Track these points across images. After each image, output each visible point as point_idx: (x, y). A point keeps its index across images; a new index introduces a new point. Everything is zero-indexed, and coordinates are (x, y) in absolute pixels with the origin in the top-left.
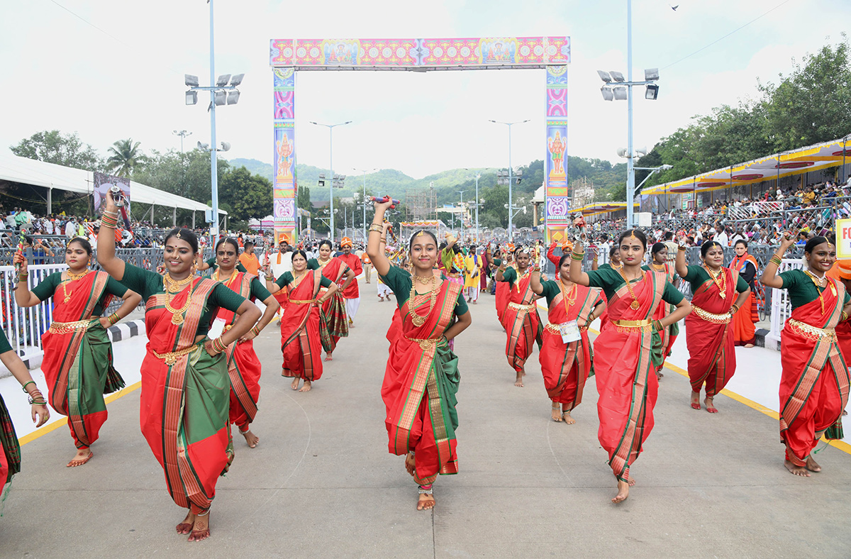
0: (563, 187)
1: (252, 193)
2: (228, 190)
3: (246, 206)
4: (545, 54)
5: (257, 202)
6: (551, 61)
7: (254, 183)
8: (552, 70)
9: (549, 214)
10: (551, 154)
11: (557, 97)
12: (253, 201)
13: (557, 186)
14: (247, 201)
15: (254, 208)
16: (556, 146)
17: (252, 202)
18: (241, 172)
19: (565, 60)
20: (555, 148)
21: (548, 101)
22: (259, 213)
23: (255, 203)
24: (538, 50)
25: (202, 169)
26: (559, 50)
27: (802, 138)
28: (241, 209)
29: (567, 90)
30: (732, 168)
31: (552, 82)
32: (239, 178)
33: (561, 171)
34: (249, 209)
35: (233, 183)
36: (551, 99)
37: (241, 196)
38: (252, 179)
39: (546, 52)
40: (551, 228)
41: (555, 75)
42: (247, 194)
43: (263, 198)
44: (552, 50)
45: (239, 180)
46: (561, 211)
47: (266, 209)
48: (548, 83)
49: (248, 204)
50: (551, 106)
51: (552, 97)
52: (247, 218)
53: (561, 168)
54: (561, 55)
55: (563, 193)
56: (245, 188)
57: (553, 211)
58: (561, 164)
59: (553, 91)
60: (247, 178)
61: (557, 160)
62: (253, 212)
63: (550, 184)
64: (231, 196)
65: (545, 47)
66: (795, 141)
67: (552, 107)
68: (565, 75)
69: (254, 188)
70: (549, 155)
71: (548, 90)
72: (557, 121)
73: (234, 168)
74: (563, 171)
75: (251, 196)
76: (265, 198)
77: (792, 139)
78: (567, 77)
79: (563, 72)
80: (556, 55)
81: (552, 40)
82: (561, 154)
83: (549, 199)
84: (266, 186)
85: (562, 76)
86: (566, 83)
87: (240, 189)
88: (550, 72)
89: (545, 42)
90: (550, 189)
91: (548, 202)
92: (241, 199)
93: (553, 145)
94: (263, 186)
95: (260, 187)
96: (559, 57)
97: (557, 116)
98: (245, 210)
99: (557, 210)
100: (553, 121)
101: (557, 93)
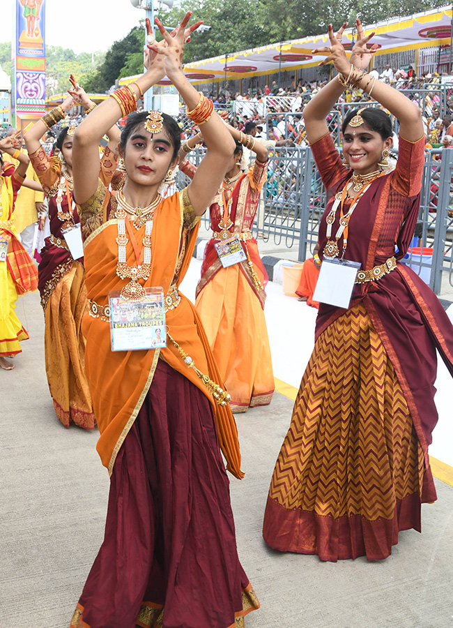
0: (40, 57)
9: (18, 96)
10: (23, 7)
13: (31, 55)
20: (28, 0)
27: (299, 29)
30: (226, 58)
33: (37, 35)
40: (22, 116)
46: (37, 92)
53: (37, 29)
55: (39, 66)
57: (25, 91)
58: (37, 22)
61: (31, 18)
63: (21, 51)
66: (291, 33)
70: (19, 10)
74: (40, 35)
77: (289, 29)
82: (36, 9)
83: (19, 74)
90: (20, 60)
91: (18, 79)
99: (31, 91)
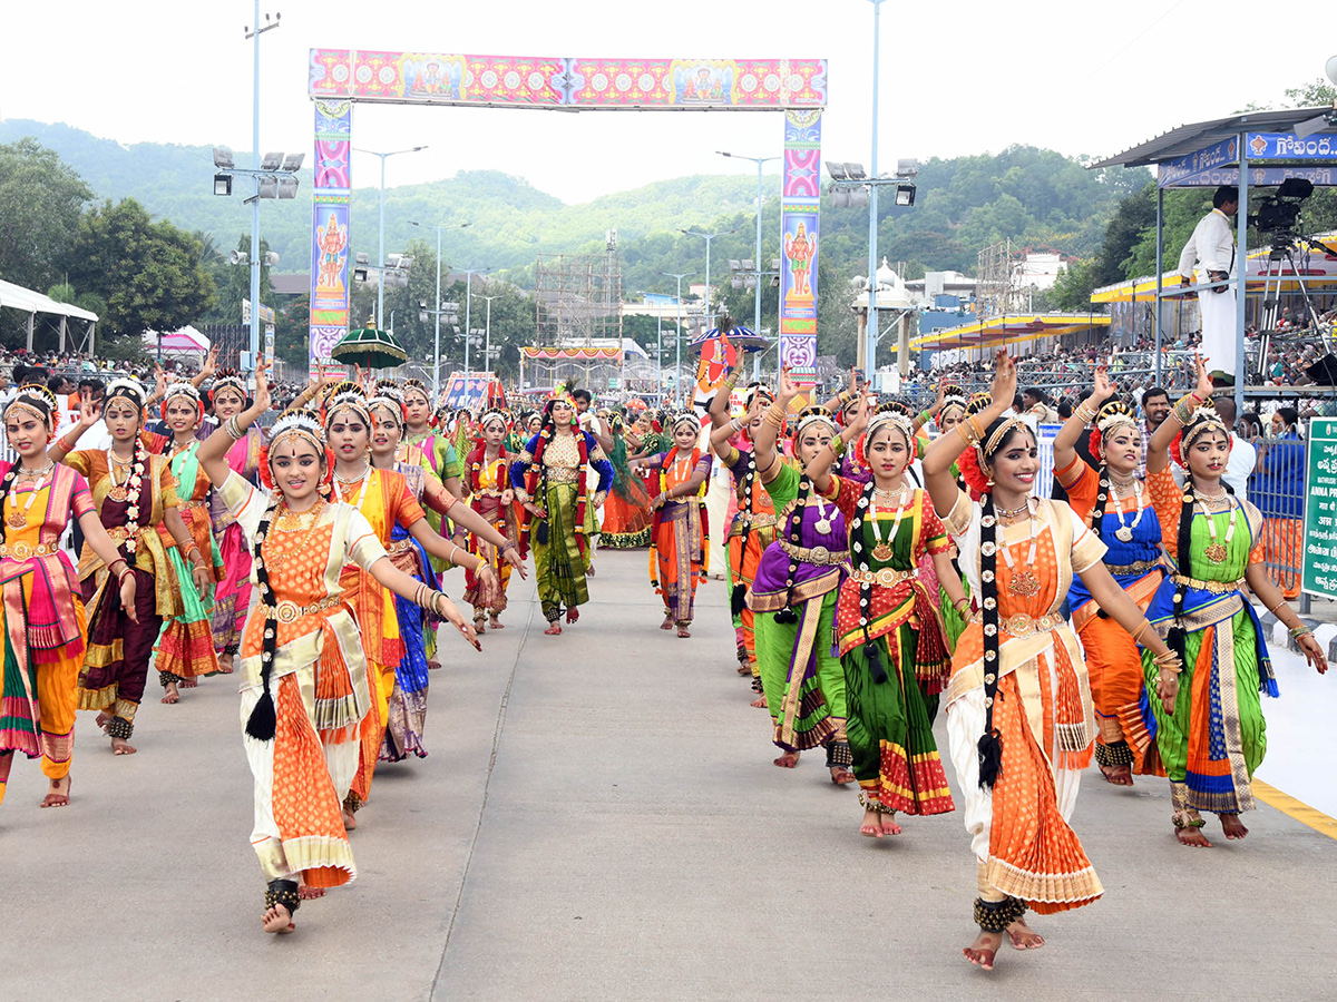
0: (809, 318)
1: (153, 267)
2: (93, 258)
3: (139, 300)
4: (783, 89)
5: (167, 291)
6: (793, 100)
7: (159, 242)
8: (795, 117)
10: (790, 260)
11: (802, 164)
12: (156, 287)
13: (799, 316)
14: (140, 287)
15: (158, 305)
16: (797, 247)
17: (152, 290)
18: (126, 216)
19: (817, 100)
20: (797, 251)
21: (786, 171)
22: (168, 318)
23: (160, 292)
24: (771, 83)
25: (29, 204)
26: (808, 83)
28: (125, 307)
29: (819, 151)
31: (794, 139)
32: (122, 229)
33: (806, 292)
34: (146, 307)
35: (107, 241)
36: (791, 167)
37: (125, 274)
38: (152, 235)
39: (786, 84)
41: (799, 127)
42: (140, 269)
43: (180, 282)
44: (796, 82)
45: (121, 235)
46: (805, 358)
47: (186, 308)
48: (787, 139)
49: (144, 295)
50: (790, 178)
51: (793, 164)
52: (136, 329)
53: (807, 285)
54: (811, 91)
55: (808, 329)
56: (137, 256)
57: (791, 357)
58: (807, 278)
59: (795, 154)
60: (141, 229)
61: (799, 272)
62: (155, 314)
63: (787, 311)
64: (99, 273)
65: (783, 76)
67: (793, 181)
68: (817, 126)
69: (159, 256)
71: (786, 151)
72: (801, 205)
73: (109, 202)
74: (810, 292)
75: (152, 276)
76: (185, 280)
78: (820, 130)
79: (814, 121)
80: (802, 91)
81: (795, 64)
82: (806, 262)
83: (786, 339)
84: (186, 249)
85: (812, 127)
86: (818, 139)
87: (124, 257)
88: (791, 121)
89: (784, 69)
90: (786, 322)
91: (783, 345)
92: (127, 281)
93: (794, 246)
94: (180, 251)
95: (172, 251)
96: (807, 95)
97: (801, 196)
98: (135, 309)
99: (798, 357)
100: (794, 205)
101: (802, 156)
